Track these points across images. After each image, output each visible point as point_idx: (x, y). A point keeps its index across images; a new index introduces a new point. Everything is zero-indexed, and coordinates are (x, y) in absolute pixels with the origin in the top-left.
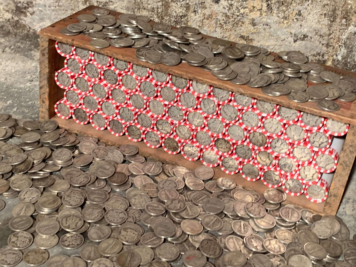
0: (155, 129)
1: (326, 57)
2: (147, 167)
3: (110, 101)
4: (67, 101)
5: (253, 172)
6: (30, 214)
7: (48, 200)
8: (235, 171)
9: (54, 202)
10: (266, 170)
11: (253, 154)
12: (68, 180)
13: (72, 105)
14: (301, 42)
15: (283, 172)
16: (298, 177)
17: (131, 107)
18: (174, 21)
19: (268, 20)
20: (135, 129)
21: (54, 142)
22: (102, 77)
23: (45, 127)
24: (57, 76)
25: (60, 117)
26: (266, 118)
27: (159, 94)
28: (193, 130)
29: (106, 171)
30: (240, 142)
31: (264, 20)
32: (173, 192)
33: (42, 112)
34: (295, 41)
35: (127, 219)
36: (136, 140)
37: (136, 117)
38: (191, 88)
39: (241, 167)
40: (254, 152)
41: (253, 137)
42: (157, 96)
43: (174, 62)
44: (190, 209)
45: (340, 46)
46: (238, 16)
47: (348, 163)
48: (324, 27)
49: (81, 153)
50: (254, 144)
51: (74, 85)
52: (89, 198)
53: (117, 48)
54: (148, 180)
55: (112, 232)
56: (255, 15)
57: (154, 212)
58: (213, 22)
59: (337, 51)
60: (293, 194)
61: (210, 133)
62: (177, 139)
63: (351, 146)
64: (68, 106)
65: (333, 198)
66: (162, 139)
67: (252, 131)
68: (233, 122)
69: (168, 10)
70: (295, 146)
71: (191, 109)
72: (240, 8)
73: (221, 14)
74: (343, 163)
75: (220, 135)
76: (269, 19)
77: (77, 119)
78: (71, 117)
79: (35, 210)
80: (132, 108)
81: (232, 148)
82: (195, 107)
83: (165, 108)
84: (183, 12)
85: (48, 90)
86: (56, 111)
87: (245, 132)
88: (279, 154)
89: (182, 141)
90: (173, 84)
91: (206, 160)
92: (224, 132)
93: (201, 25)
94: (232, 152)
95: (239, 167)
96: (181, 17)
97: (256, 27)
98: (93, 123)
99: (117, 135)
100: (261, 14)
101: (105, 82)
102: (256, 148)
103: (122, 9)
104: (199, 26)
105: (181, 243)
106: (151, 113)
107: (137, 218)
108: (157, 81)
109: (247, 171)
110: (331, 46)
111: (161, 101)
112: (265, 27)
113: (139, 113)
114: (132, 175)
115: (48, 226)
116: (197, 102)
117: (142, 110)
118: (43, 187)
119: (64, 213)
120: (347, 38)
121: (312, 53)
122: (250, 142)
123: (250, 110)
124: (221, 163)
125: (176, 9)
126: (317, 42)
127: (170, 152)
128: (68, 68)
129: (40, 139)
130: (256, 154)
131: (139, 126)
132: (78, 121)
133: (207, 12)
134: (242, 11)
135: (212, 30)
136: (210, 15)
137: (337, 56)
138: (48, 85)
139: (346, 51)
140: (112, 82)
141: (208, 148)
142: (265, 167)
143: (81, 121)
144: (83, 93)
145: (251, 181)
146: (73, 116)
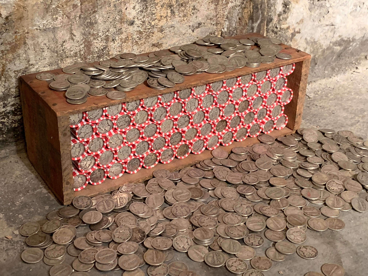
1: (216, 34)
6: (207, 251)
7: (202, 234)
9: (205, 231)
14: (197, 30)
17: (146, 139)
18: (97, 56)
19: (173, 23)
29: (184, 194)
31: (170, 24)
34: (193, 31)
37: (152, 144)
45: (225, 21)
46: (149, 29)
48: (212, 11)
56: (163, 23)
58: (130, 43)
59: (223, 26)
62: (187, 142)
64: (85, 174)
68: (227, 103)
69: (90, 48)
72: (151, 22)
73: (136, 33)
75: (219, 118)
76: (173, 21)
77: (94, 181)
81: (228, 124)
83: (175, 123)
84: (104, 45)
87: (236, 106)
89: (192, 141)
90: (180, 98)
92: (221, 115)
93: (120, 50)
95: (234, 135)
96: (102, 50)
97: (163, 32)
100: (167, 20)
102: (243, 113)
103: (44, 67)
104: (119, 51)
110: (218, 24)
112: (170, 29)
113: (154, 139)
115: (230, 245)
117: (156, 135)
120: (229, 13)
125: (98, 45)
126: (209, 25)
132: (95, 183)
133: (123, 36)
134: (153, 23)
136: (126, 38)
137: (224, 29)
139: (228, 23)
141: (211, 135)
142: (251, 124)
143: (97, 182)
144: (99, 152)
145: (244, 140)
146: (90, 181)
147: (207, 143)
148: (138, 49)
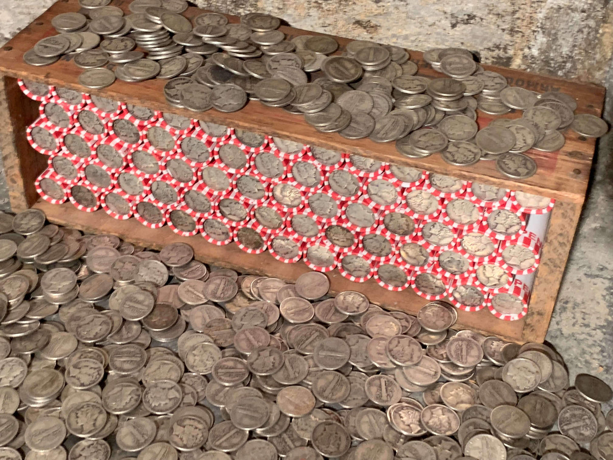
0: (219, 214)
1: (511, 52)
2: (212, 287)
3: (132, 172)
4: (55, 174)
5: (396, 277)
6: (12, 411)
7: (41, 381)
8: (365, 277)
9: (52, 381)
10: (419, 273)
11: (394, 249)
12: (72, 331)
13: (65, 181)
14: (464, 26)
15: (447, 275)
16: (473, 283)
17: (170, 180)
20: (183, 215)
21: (42, 258)
22: (112, 133)
24: (31, 134)
25: (48, 201)
26: (409, 190)
27: (216, 157)
28: (284, 213)
29: (139, 306)
30: (368, 231)
32: (261, 333)
33: (15, 198)
34: (454, 26)
35: (183, 398)
36: (187, 234)
37: (182, 196)
38: (271, 145)
39: (376, 269)
40: (394, 245)
41: (391, 220)
42: (213, 161)
43: (235, 103)
44: (292, 366)
45: (534, 31)
47: (558, 262)
49: (92, 273)
50: (394, 232)
51: (64, 148)
52: (114, 365)
53: (129, 83)
54: (215, 312)
55: (158, 428)
57: (228, 379)
59: (530, 41)
60: (468, 309)
61: (315, 217)
62: (259, 229)
63: (561, 235)
64: (59, 183)
65: (536, 317)
66: (233, 231)
67: (387, 212)
68: (353, 198)
70: (464, 233)
71: (276, 180)
74: (548, 262)
75: (333, 220)
77: (79, 202)
78: (68, 200)
79: (21, 402)
80: (173, 181)
81: (356, 241)
82: (284, 177)
83: (230, 181)
85: (17, 161)
86: (39, 191)
87: (376, 215)
88: (438, 246)
89: (269, 231)
90: (239, 140)
91: (315, 261)
92: (339, 215)
93: (281, 6)
94: (357, 246)
95: (372, 270)
97: (380, 4)
98: (107, 207)
99: (153, 226)
101: (117, 140)
102: (398, 238)
104: (279, 9)
105: (280, 436)
106: (207, 189)
107: (201, 394)
108: (211, 135)
109: (386, 275)
110: (517, 32)
111: (223, 169)
112: (397, 3)
113: (186, 190)
114: (187, 307)
115: (46, 430)
116: (285, 168)
117: (190, 184)
118: (29, 353)
119: (71, 403)
120: (547, 18)
121: (486, 47)
122: (387, 229)
123: (380, 177)
124: (339, 265)
126: (493, 27)
127: (250, 251)
128: (47, 119)
129: (16, 253)
130: (399, 249)
131: (189, 211)
132: (80, 207)
135: (303, 14)
137: (529, 48)
138: (16, 154)
139: (545, 40)
140: (129, 139)
141: (315, 242)
142: (417, 269)
143: (86, 207)
144: (82, 160)
145: (395, 291)
146: (71, 198)
147: (305, 252)
148: (319, 18)
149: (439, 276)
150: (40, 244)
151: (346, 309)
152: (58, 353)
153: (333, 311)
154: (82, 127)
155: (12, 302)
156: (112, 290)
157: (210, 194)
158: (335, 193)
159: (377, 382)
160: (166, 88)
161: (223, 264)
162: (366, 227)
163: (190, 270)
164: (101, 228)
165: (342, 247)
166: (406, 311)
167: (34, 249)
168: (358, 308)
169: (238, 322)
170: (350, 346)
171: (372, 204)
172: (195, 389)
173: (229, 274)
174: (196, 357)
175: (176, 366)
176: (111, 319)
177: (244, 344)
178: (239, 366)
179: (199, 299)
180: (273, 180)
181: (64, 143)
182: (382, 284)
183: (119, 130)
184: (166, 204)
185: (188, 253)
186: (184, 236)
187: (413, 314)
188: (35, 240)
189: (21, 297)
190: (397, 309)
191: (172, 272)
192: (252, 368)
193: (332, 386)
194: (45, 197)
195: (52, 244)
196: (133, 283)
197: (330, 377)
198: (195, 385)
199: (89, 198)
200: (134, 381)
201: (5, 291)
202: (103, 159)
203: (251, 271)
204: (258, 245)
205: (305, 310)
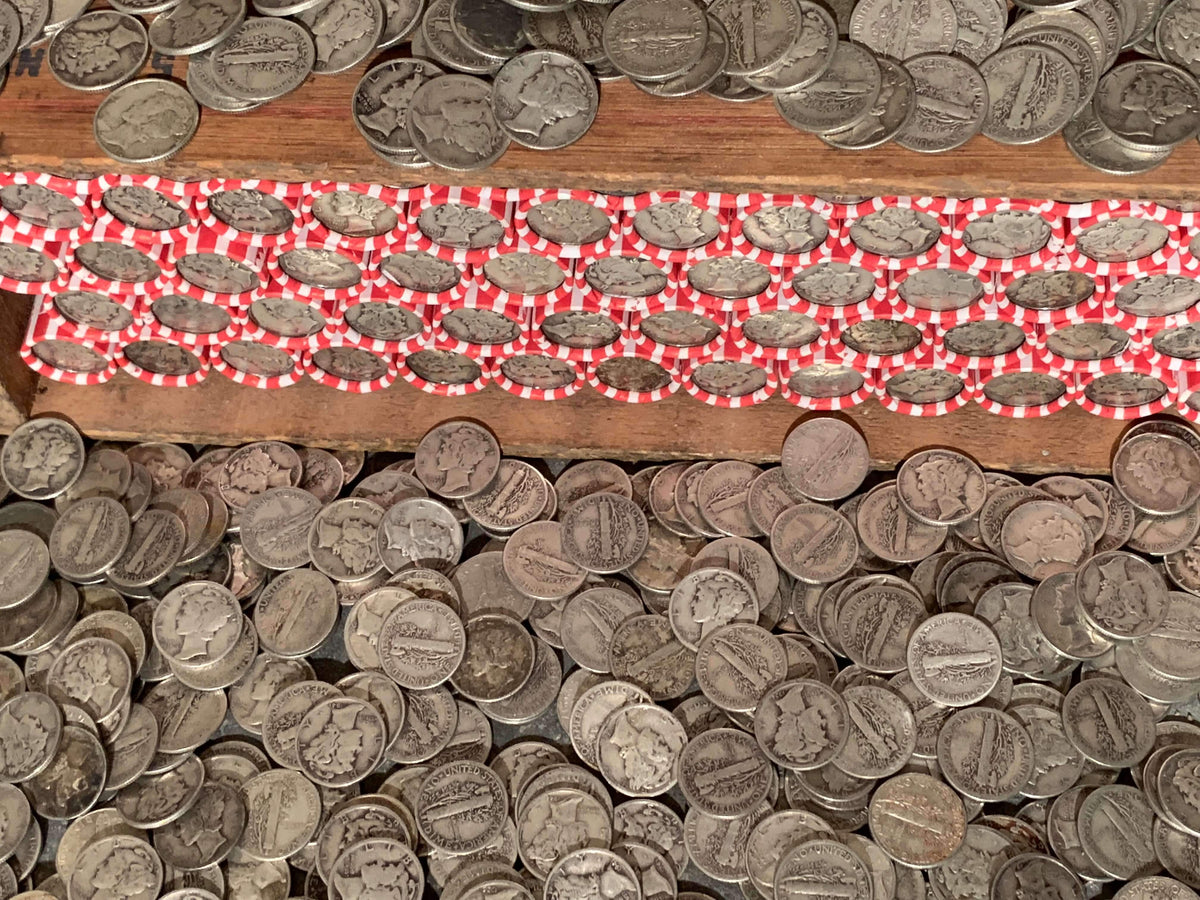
0: (544, 345)
2: (582, 535)
3: (287, 295)
4: (70, 328)
12: (292, 762)
13: (103, 338)
15: (1175, 364)
17: (399, 295)
21: (128, 567)
22: (210, 222)
23: (34, 474)
25: (67, 384)
27: (523, 232)
28: (724, 316)
36: (461, 390)
37: (436, 324)
39: (980, 386)
40: (1034, 333)
44: (871, 723)
49: (267, 576)
52: (435, 837)
53: (240, 115)
54: (617, 603)
57: (729, 800)
61: (813, 311)
64: (89, 344)
66: (584, 369)
71: (701, 254)
75: (863, 310)
77: (150, 370)
80: (407, 296)
82: (721, 246)
86: (36, 366)
89: (683, 355)
92: (880, 298)
94: (931, 350)
95: (971, 388)
98: (232, 368)
101: (231, 235)
102: (1043, 318)
106: (503, 298)
107: (675, 856)
111: (545, 253)
113: (446, 310)
114: (543, 610)
116: (725, 228)
117: (454, 295)
124: (881, 393)
127: (634, 397)
132: (157, 380)
140: (262, 225)
141: (810, 358)
142: (1095, 368)
143: (172, 375)
144: (139, 289)
145: (1032, 419)
146: (129, 368)
147: (785, 381)
149: (1156, 374)
150: (106, 526)
151: (936, 512)
152: (285, 837)
153: (902, 522)
154: (120, 221)
155: (106, 721)
156: (342, 611)
157: (512, 308)
158: (871, 255)
159: (1087, 704)
160: (359, 112)
161: (580, 453)
162: (955, 309)
163: (506, 492)
164: (237, 426)
165: (887, 355)
166: (1077, 470)
167: (94, 546)
168: (963, 498)
169: (685, 620)
170: (989, 625)
171: (980, 263)
172: (655, 846)
173: (605, 478)
174: (625, 754)
175: (589, 800)
176: (371, 699)
177: (726, 684)
178: (741, 752)
179: (565, 577)
180: (690, 255)
181: (79, 262)
182: (996, 408)
183: (228, 211)
184: (392, 342)
185: (485, 446)
186: (454, 394)
187: (1097, 472)
188: (84, 513)
189: (125, 702)
190: (1055, 467)
191: (467, 515)
192: (778, 756)
193: (986, 751)
194: (57, 375)
195: (135, 518)
196: (384, 578)
197: (975, 726)
198: (653, 836)
199: (177, 356)
200: (502, 867)
201: (76, 695)
202: (199, 279)
203: (659, 455)
204: (654, 379)
205: (834, 538)
